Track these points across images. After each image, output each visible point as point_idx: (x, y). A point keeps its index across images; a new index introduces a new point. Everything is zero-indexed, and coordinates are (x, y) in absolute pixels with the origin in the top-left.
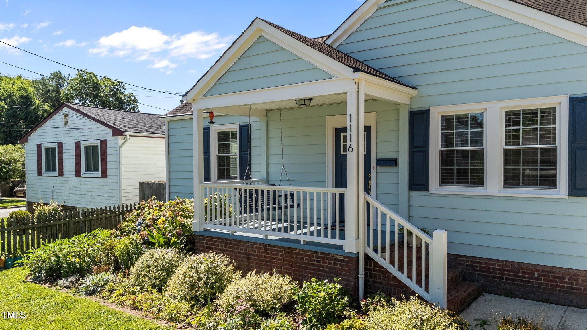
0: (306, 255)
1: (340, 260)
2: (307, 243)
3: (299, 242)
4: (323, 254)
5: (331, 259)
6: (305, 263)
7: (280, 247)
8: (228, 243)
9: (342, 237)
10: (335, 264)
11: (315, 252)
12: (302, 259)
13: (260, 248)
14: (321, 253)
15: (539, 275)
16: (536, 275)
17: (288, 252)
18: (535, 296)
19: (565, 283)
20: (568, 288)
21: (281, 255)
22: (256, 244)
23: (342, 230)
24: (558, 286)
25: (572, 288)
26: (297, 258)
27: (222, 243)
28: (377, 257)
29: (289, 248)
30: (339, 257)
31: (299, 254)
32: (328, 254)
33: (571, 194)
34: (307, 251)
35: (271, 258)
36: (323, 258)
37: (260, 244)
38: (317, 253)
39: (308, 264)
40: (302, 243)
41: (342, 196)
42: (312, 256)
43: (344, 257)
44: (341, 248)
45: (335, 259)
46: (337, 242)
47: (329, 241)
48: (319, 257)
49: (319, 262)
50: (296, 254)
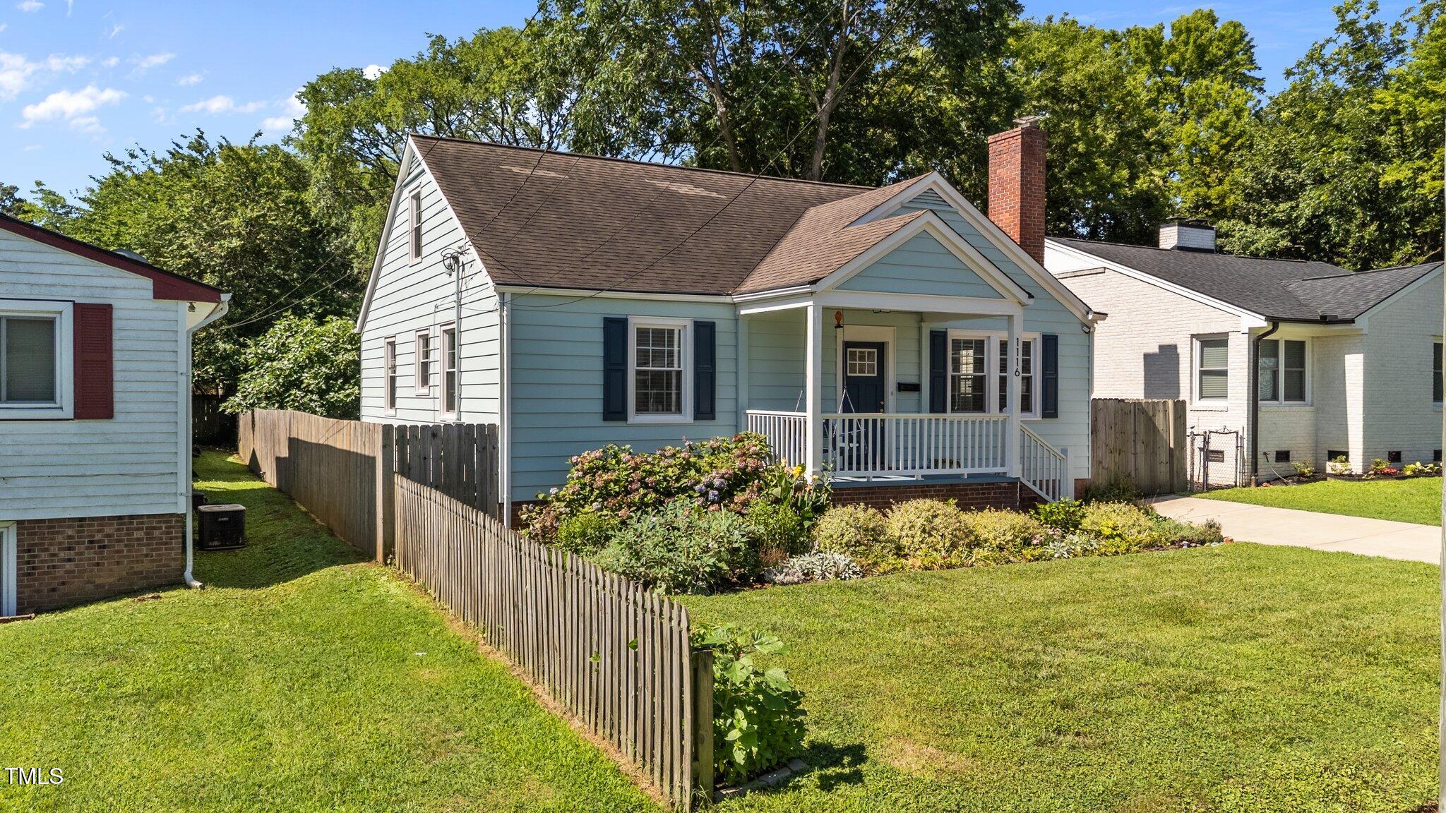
0: (971, 489)
1: (1005, 488)
3: (959, 476)
4: (989, 484)
5: (997, 488)
6: (970, 499)
7: (941, 486)
8: (869, 493)
10: (1000, 493)
11: (980, 484)
12: (966, 494)
13: (915, 492)
14: (986, 484)
17: (951, 491)
21: (943, 495)
22: (910, 487)
27: (861, 494)
29: (951, 485)
30: (1004, 485)
31: (962, 490)
32: (993, 484)
34: (971, 484)
36: (989, 489)
37: (915, 487)
38: (982, 485)
39: (972, 499)
40: (965, 476)
42: (978, 489)
43: (1008, 483)
44: (1004, 474)
45: (1000, 488)
46: (999, 470)
47: (992, 469)
48: (984, 489)
49: (984, 494)
50: (959, 490)
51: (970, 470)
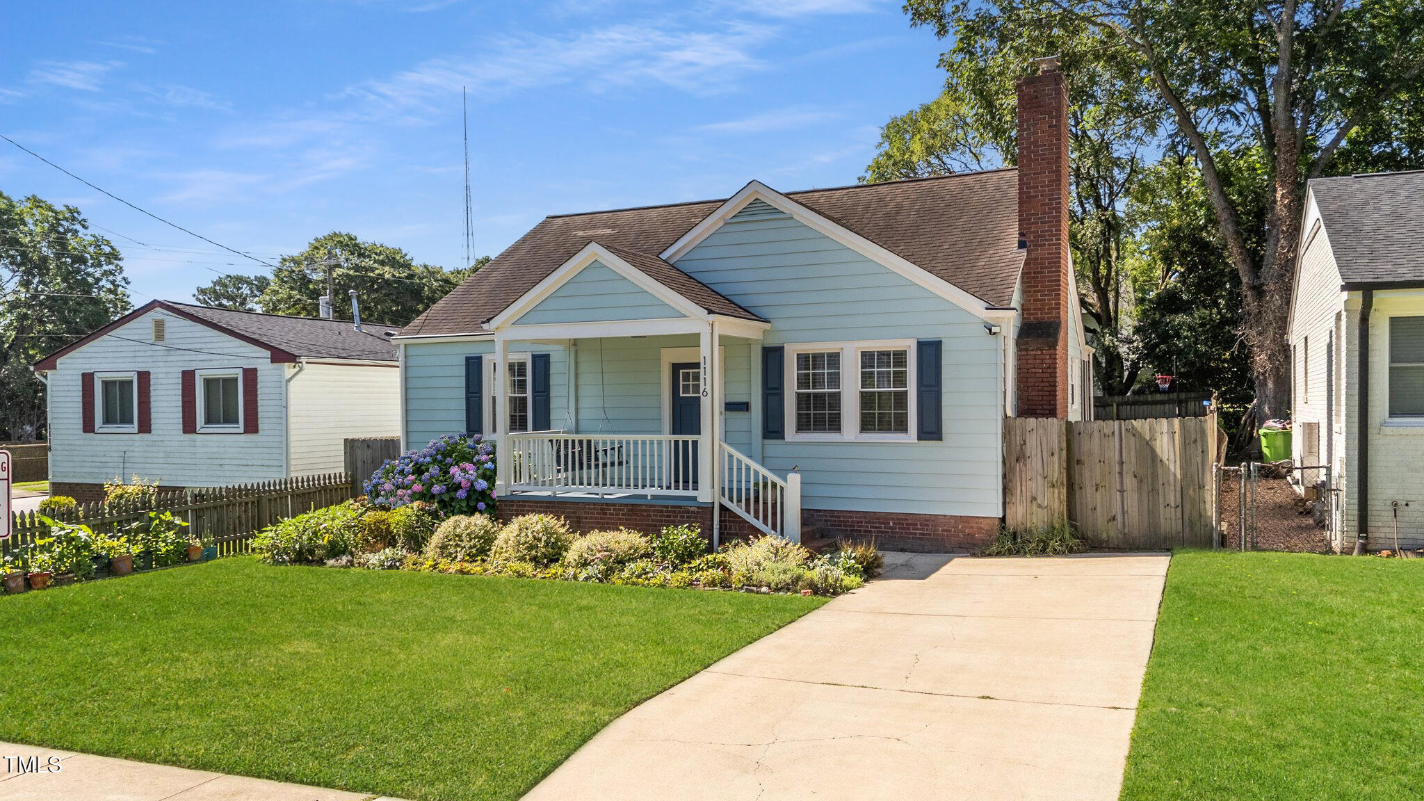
0: (654, 511)
1: (693, 512)
2: (654, 497)
3: (645, 497)
4: (675, 507)
5: (684, 512)
6: (653, 520)
7: (621, 505)
8: (549, 507)
9: (695, 488)
10: (687, 517)
11: (664, 506)
12: (649, 515)
13: (595, 509)
14: (672, 507)
15: (894, 524)
16: (891, 524)
18: (891, 546)
19: (918, 529)
20: (920, 534)
21: (623, 515)
22: (589, 504)
23: (695, 482)
24: (911, 533)
25: (924, 534)
26: (642, 515)
27: (541, 507)
28: (733, 507)
29: (632, 505)
30: (692, 509)
31: (645, 511)
32: (680, 507)
33: (919, 438)
34: (654, 506)
35: (610, 519)
36: (675, 512)
37: (595, 504)
38: (667, 507)
39: (657, 521)
40: (649, 498)
41: (695, 443)
42: (662, 511)
43: (698, 508)
44: (695, 498)
45: (688, 512)
46: (690, 493)
47: (681, 493)
48: (669, 511)
49: (669, 516)
50: (642, 510)
51: (656, 491)
